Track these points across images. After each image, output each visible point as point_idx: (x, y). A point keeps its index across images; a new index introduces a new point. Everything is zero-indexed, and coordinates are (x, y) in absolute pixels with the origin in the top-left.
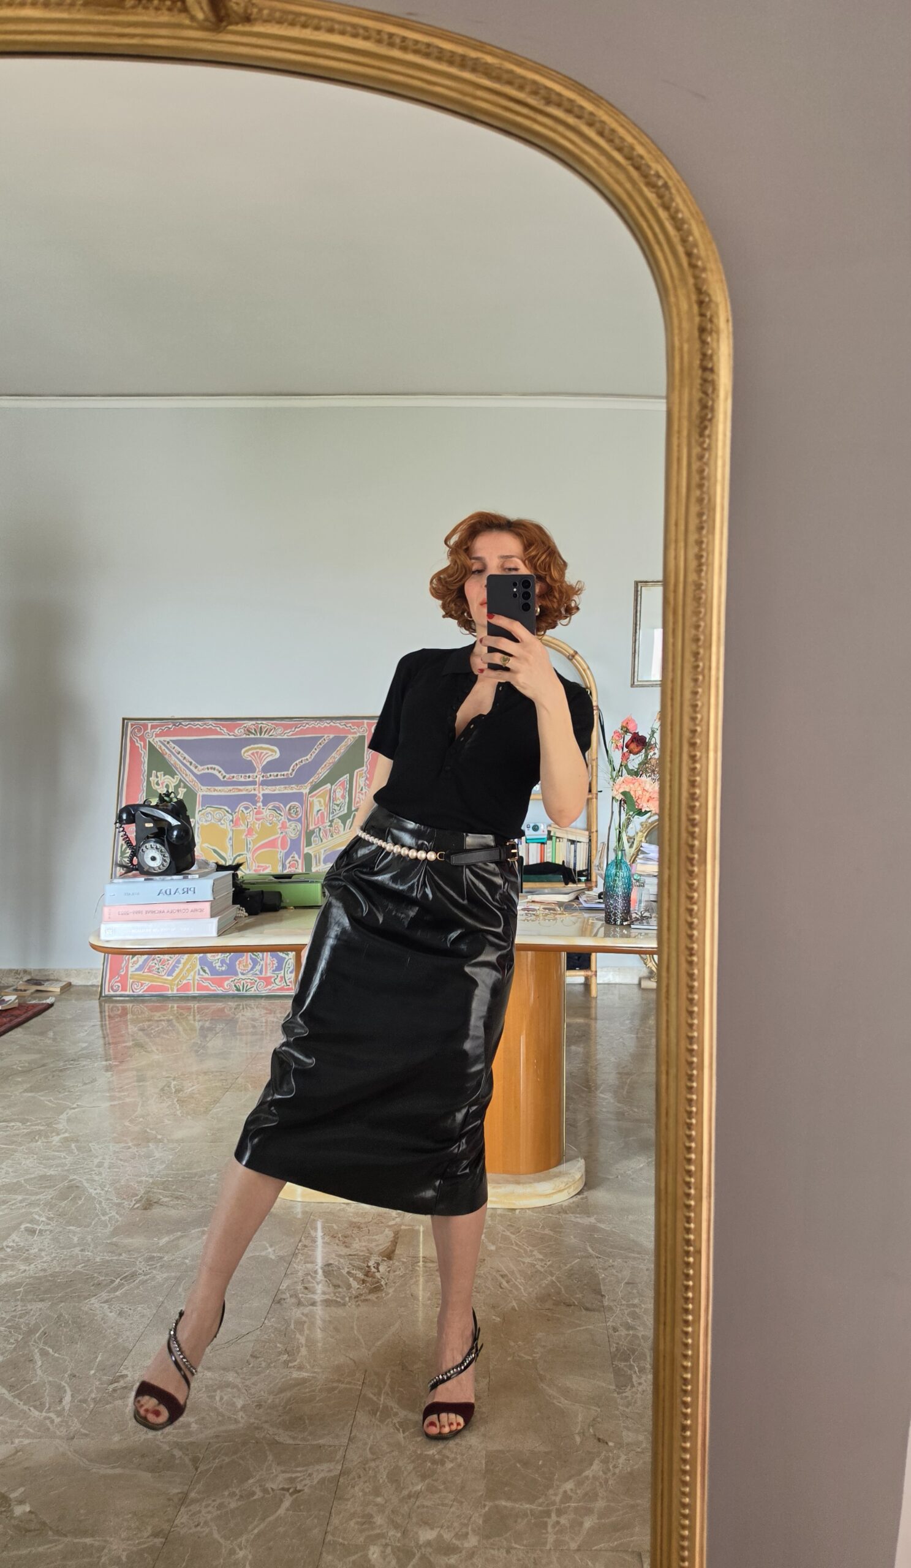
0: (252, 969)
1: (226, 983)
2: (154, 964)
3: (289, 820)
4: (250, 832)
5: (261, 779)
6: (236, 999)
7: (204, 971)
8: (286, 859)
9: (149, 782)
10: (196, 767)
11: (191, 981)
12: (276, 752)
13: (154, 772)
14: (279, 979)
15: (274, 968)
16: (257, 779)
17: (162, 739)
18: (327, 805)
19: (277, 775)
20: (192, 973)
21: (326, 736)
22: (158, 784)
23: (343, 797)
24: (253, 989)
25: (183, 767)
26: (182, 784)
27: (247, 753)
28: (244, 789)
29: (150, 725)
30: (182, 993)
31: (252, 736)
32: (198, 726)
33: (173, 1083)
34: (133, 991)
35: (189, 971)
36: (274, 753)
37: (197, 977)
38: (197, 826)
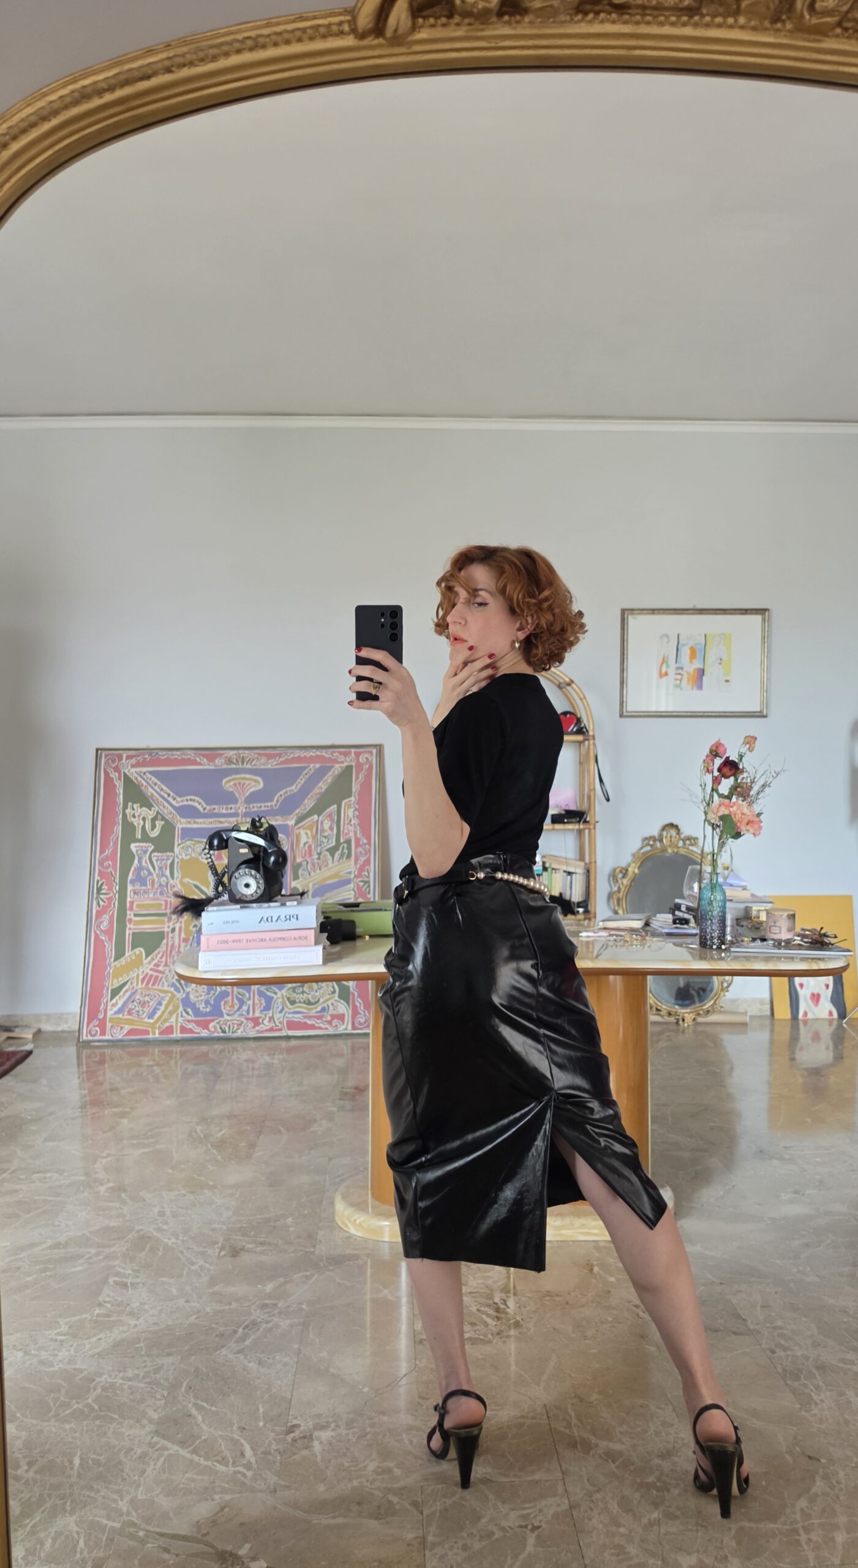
0: (238, 1009)
1: (211, 1025)
2: (133, 1007)
5: (244, 810)
6: (221, 1042)
7: (187, 1013)
9: (124, 815)
10: (174, 799)
11: (175, 1024)
12: (259, 783)
13: (130, 804)
14: (267, 1019)
15: (262, 1008)
16: (240, 811)
17: (138, 770)
18: (314, 837)
19: (261, 807)
20: (174, 1016)
21: (312, 765)
22: (134, 816)
23: (331, 828)
24: (239, 1031)
25: (161, 800)
26: (159, 816)
27: (228, 784)
28: (226, 822)
29: (124, 756)
30: (164, 1037)
31: (233, 766)
32: (176, 756)
33: (199, 1128)
34: (112, 1036)
35: (171, 1014)
36: (257, 784)
37: (180, 1019)
38: (176, 860)
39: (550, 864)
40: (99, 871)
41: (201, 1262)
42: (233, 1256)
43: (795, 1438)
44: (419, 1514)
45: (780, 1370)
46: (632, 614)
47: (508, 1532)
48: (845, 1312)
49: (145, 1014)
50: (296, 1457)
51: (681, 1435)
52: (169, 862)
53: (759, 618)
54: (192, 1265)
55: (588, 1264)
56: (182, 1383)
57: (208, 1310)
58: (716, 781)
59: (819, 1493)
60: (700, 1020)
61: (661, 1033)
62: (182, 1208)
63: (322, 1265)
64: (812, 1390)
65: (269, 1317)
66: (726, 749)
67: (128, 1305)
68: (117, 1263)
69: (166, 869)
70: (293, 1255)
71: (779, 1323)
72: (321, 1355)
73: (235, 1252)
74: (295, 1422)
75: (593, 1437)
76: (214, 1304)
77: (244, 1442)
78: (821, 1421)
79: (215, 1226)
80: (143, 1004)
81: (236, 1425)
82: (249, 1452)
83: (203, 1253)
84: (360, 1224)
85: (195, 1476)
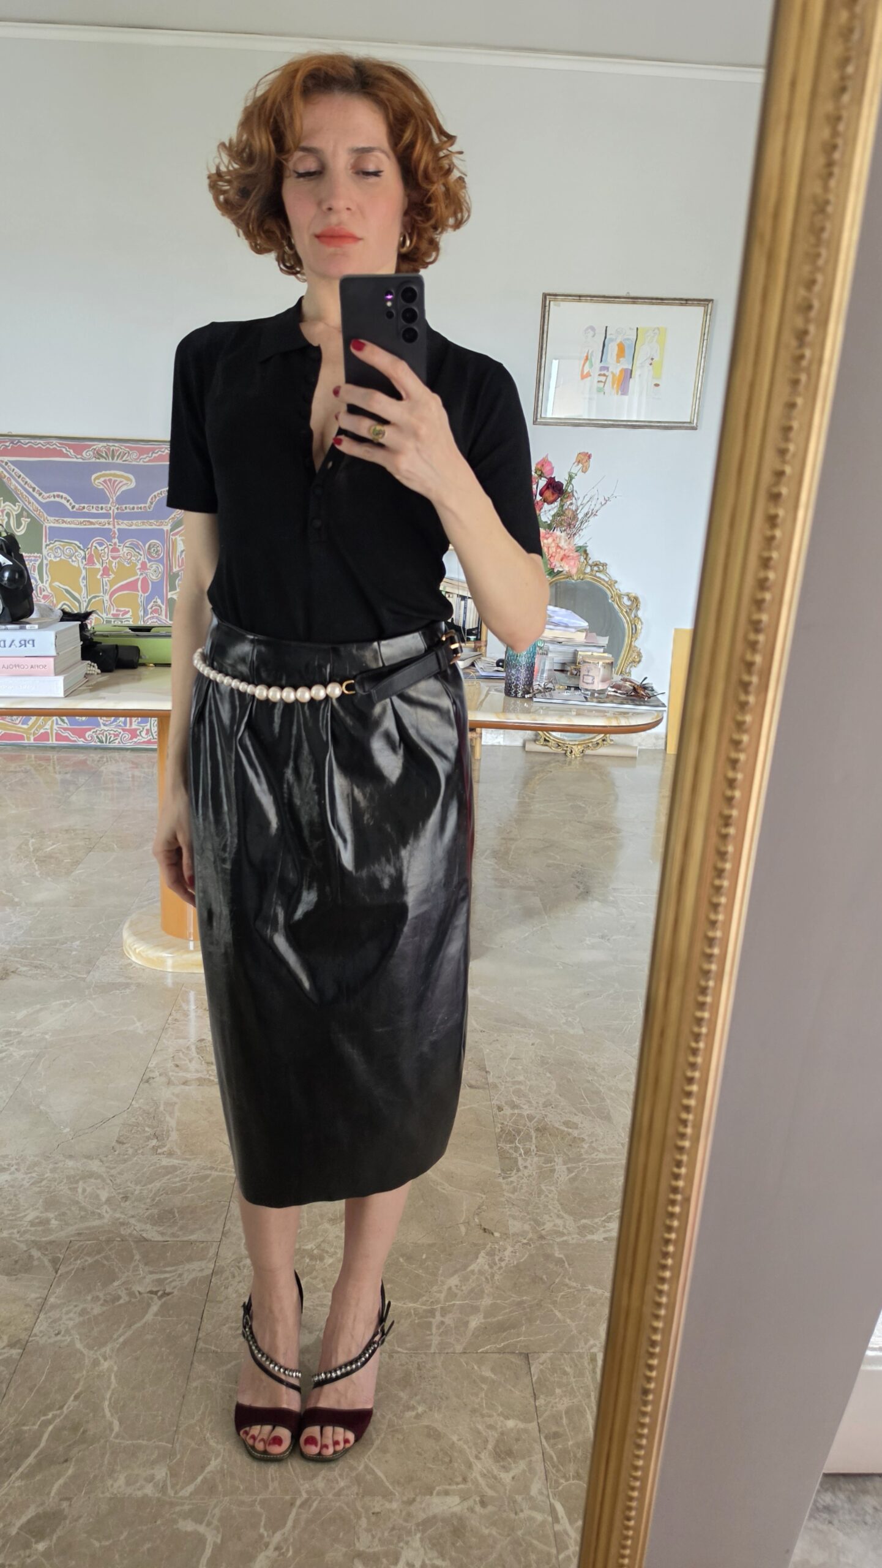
1: (87, 734)
3: (150, 561)
4: (106, 572)
5: (116, 511)
6: (99, 751)
8: (148, 604)
10: (40, 494)
11: (49, 731)
12: (131, 481)
14: (145, 732)
16: (111, 512)
19: (133, 508)
20: (49, 723)
24: (117, 741)
25: (25, 493)
26: (25, 513)
27: (98, 480)
28: (97, 522)
30: (39, 743)
31: (103, 460)
32: (40, 445)
36: (128, 483)
37: (55, 727)
38: (45, 562)
39: (445, 587)
46: (555, 300)
52: (38, 563)
53: (699, 310)
60: (587, 752)
66: (552, 469)
69: (34, 571)
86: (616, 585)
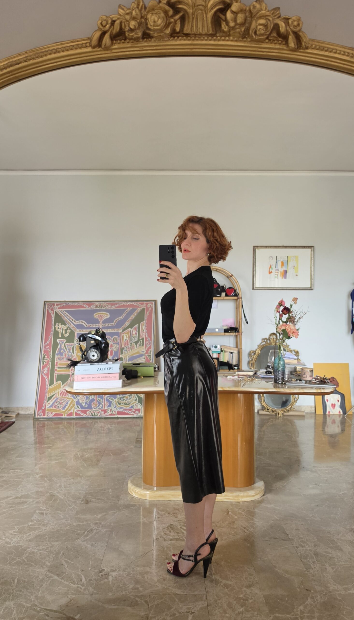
0: (98, 406)
1: (87, 412)
2: (57, 405)
3: (114, 343)
6: (91, 419)
7: (78, 407)
9: (55, 328)
10: (75, 321)
11: (73, 412)
12: (108, 315)
13: (57, 323)
14: (110, 410)
15: (108, 406)
17: (61, 310)
18: (129, 337)
19: (108, 325)
20: (73, 408)
21: (129, 308)
22: (59, 328)
23: (136, 334)
24: (98, 415)
25: (69, 321)
26: (69, 329)
27: (96, 316)
29: (55, 304)
30: (69, 417)
31: (98, 308)
32: (76, 304)
33: (78, 453)
34: (48, 416)
35: (72, 407)
36: (107, 316)
37: (75, 410)
38: (75, 346)
39: (224, 349)
40: (44, 350)
41: (74, 506)
42: (86, 504)
43: (302, 582)
44: (147, 606)
45: (299, 555)
46: (258, 248)
47: (182, 614)
48: (329, 533)
49: (61, 408)
50: (101, 582)
51: (256, 579)
52: (72, 347)
53: (310, 250)
54: (70, 507)
55: (227, 511)
56: (61, 552)
57: (74, 524)
58: (281, 316)
59: (309, 604)
60: (285, 414)
61: (269, 419)
62: (68, 484)
63: (121, 508)
64: (311, 563)
65: (98, 528)
66: (285, 303)
67: (43, 521)
68: (40, 505)
69: (71, 349)
70: (110, 504)
71: (302, 536)
72: (116, 543)
73: (87, 502)
74: (103, 568)
75: (220, 579)
76: (77, 522)
77: (82, 576)
78: (313, 576)
79: (81, 492)
80: (61, 403)
81: (80, 569)
82: (83, 579)
83: (75, 502)
84: (137, 492)
85: (62, 588)
86: (289, 347)
